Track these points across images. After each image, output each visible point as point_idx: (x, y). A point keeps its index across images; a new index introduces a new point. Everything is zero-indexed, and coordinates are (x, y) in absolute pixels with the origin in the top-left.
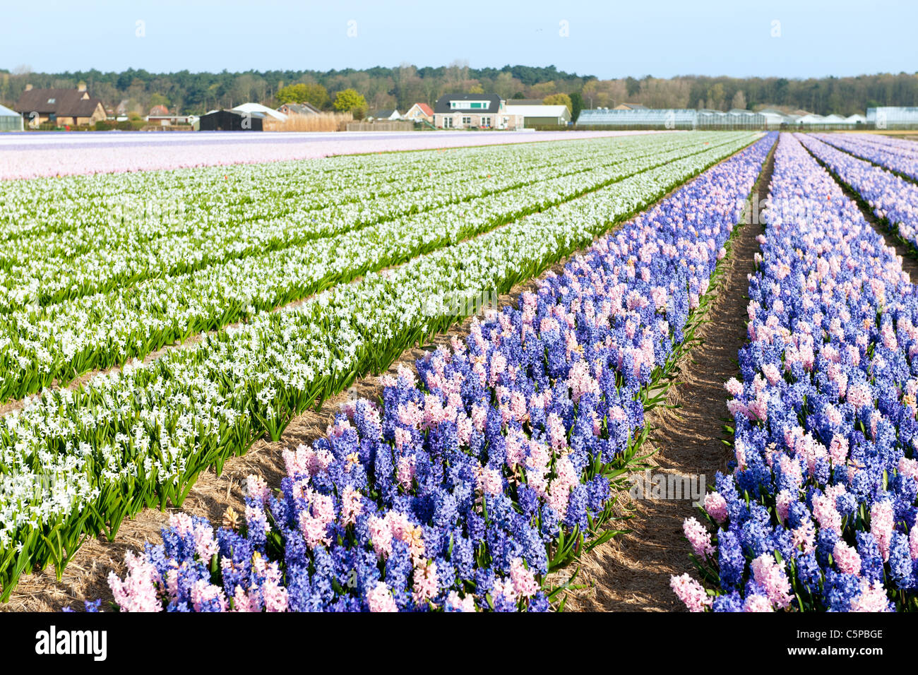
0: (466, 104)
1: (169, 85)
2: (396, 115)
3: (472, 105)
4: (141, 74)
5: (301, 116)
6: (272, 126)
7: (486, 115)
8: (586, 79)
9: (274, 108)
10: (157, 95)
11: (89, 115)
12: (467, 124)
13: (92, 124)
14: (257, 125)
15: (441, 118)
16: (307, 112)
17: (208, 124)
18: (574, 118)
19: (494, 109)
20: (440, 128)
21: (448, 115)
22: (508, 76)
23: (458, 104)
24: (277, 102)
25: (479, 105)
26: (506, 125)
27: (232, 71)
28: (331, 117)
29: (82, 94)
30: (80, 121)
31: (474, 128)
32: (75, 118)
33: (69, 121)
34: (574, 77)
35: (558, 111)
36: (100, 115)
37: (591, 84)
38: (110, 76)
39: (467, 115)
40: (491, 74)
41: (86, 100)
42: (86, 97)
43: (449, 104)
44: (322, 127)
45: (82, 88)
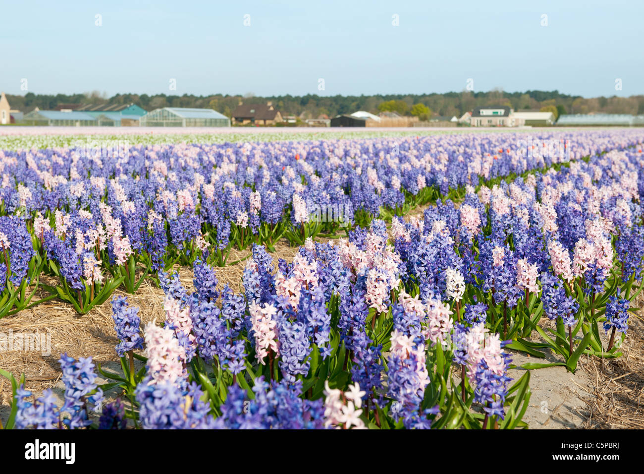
0: (489, 112)
1: (329, 103)
2: (454, 119)
3: (494, 113)
4: (315, 97)
5: (388, 119)
6: (371, 124)
7: (502, 118)
8: (575, 98)
9: (375, 114)
10: (322, 109)
11: (272, 119)
12: (490, 124)
13: (274, 124)
14: (361, 123)
15: (475, 120)
16: (395, 116)
17: (335, 123)
18: (557, 120)
19: (507, 114)
20: (474, 126)
21: (479, 118)
22: (527, 96)
23: (484, 112)
24: (377, 111)
25: (497, 113)
26: (514, 124)
27: (366, 94)
28: (406, 119)
29: (269, 107)
30: (268, 122)
31: (494, 126)
32: (265, 121)
33: (262, 122)
34: (569, 96)
35: (546, 116)
36: (279, 118)
37: (578, 101)
38: (297, 98)
39: (490, 118)
40: (518, 95)
41: (271, 111)
42: (272, 109)
43: (479, 112)
44: (400, 125)
45: (269, 104)
